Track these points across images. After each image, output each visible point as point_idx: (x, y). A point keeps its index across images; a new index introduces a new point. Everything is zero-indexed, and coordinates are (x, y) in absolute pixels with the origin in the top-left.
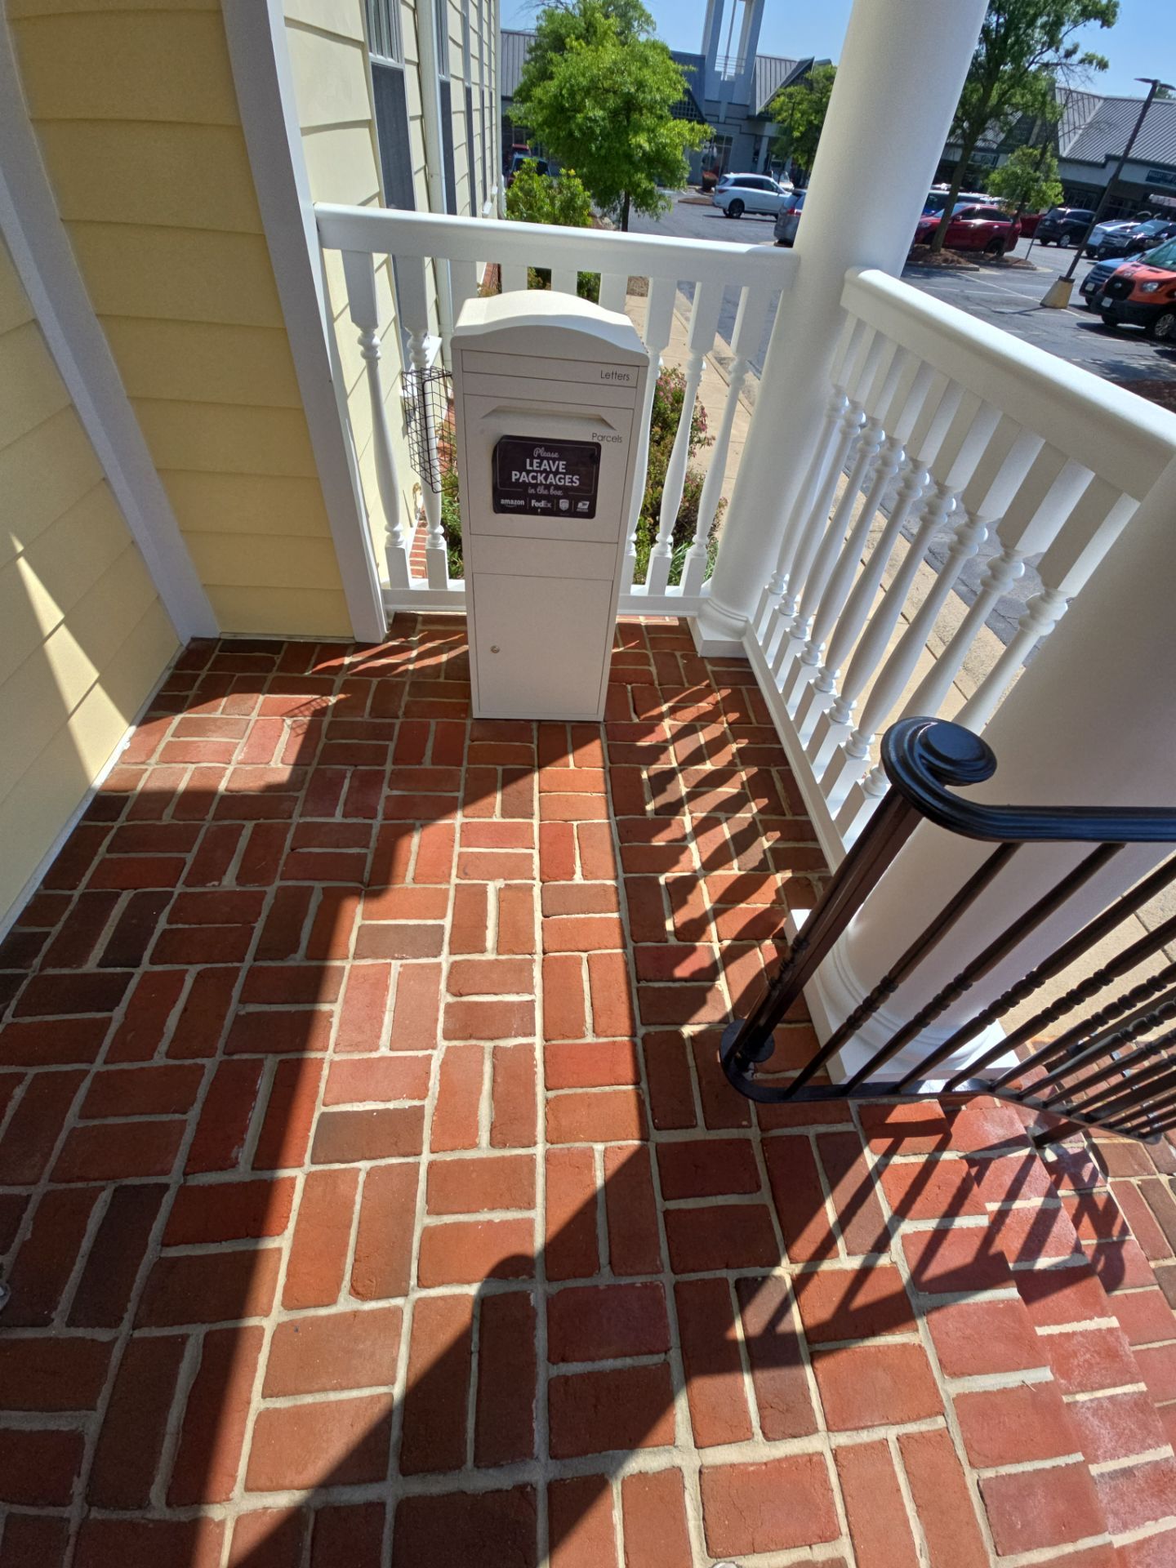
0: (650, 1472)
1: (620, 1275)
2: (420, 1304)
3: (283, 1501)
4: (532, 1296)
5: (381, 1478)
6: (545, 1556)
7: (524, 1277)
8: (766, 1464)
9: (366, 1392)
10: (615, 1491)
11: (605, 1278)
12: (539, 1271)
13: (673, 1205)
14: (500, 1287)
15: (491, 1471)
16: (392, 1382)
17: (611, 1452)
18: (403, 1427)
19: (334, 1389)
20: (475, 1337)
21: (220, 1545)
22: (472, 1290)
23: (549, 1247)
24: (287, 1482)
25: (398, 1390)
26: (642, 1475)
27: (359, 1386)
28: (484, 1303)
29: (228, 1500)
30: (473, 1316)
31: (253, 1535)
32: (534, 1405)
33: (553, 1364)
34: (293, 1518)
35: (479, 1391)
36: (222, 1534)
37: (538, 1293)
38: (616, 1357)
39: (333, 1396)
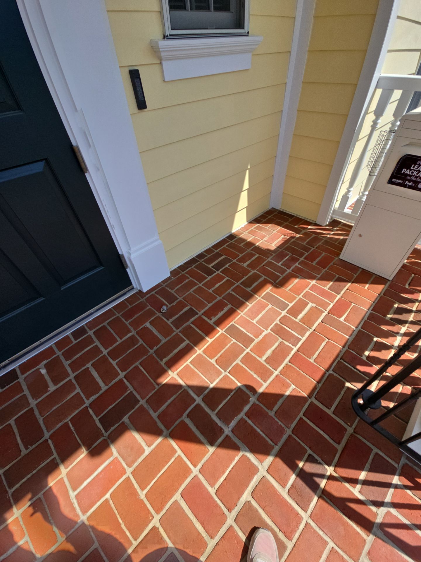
0: (251, 461)
1: (276, 417)
2: (226, 376)
3: (181, 382)
4: (251, 399)
5: (199, 396)
6: (216, 446)
7: (252, 393)
8: (283, 498)
9: (206, 380)
10: (240, 454)
11: (272, 413)
12: (257, 396)
13: (304, 418)
14: (245, 389)
15: (218, 419)
16: (212, 383)
17: (245, 446)
18: (208, 393)
19: (201, 373)
20: (233, 393)
21: (167, 378)
22: (239, 384)
23: (263, 394)
24: (184, 379)
25: (212, 386)
26: (249, 459)
27: (206, 377)
28: (239, 389)
29: (173, 372)
30: (235, 389)
31: (172, 382)
32: (235, 418)
33: (246, 415)
34: (180, 386)
35: (226, 403)
36: (168, 377)
37: (253, 399)
38: (261, 431)
39: (200, 374)
